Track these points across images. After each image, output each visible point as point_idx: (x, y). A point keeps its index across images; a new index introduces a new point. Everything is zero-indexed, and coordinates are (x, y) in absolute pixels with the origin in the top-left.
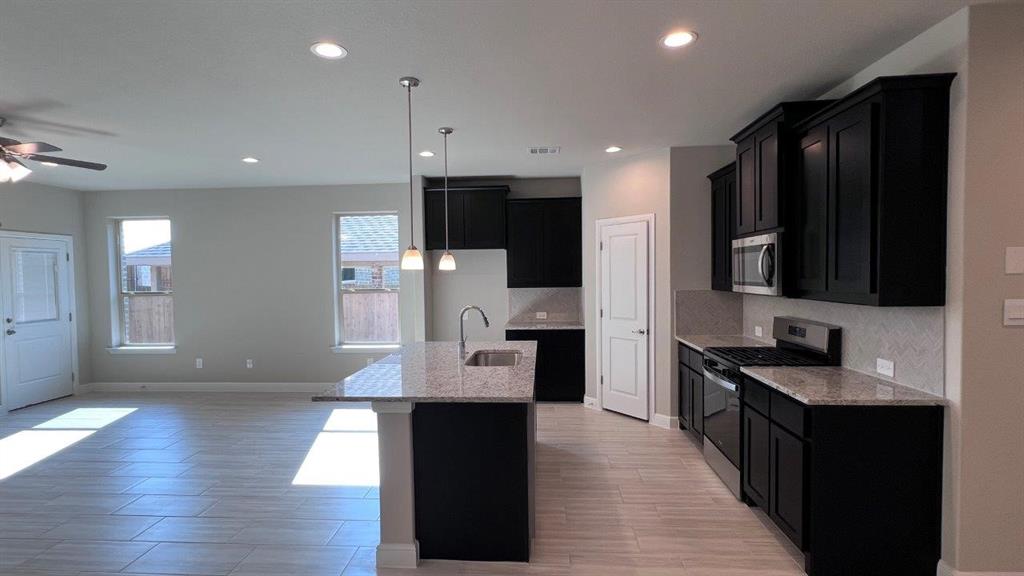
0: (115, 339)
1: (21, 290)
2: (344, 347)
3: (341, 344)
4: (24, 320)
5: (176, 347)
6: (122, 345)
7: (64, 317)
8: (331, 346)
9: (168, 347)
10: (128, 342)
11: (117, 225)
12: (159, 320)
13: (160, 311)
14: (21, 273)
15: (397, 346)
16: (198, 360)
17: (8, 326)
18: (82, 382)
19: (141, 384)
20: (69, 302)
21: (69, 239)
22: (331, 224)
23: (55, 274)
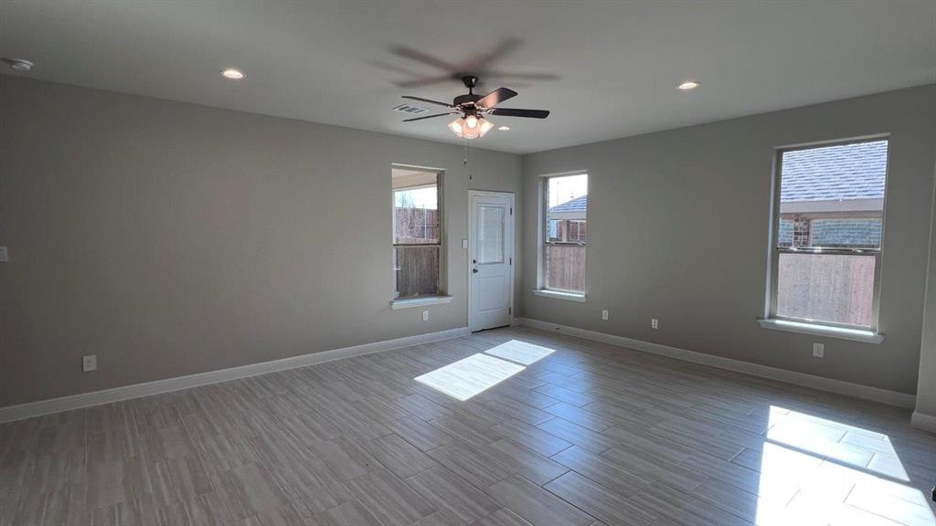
0: (539, 284)
1: (482, 238)
2: (778, 322)
3: (772, 316)
4: (483, 262)
5: (586, 296)
6: (544, 288)
7: (507, 261)
8: (758, 318)
9: (579, 295)
10: (547, 286)
11: (546, 181)
12: (570, 268)
13: (572, 260)
14: (483, 225)
15: (871, 334)
16: (604, 311)
17: (474, 266)
18: (516, 316)
19: (556, 325)
20: (511, 249)
21: (512, 196)
22: (772, 160)
23: (503, 224)
